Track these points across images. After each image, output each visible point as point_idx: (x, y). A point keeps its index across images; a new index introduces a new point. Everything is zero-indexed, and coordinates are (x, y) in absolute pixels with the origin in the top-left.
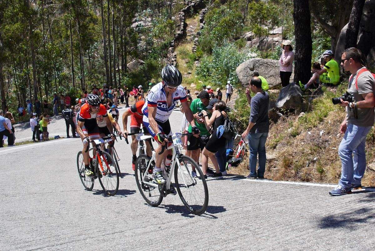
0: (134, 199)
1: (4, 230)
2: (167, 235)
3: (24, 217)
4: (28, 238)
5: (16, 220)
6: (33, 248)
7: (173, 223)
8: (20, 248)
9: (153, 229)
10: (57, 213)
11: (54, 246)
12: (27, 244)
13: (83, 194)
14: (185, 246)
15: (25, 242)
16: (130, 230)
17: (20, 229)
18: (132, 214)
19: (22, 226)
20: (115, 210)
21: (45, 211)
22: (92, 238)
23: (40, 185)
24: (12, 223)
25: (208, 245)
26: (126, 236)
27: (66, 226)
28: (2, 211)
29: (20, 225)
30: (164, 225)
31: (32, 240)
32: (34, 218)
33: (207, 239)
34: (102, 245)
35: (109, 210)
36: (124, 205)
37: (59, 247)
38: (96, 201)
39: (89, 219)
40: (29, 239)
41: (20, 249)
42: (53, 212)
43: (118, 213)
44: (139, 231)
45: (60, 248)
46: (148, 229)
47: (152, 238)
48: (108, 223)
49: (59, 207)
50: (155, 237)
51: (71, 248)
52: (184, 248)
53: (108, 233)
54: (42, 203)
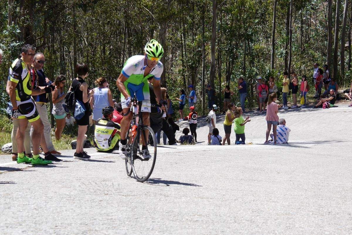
1: (165, 229)
3: (195, 220)
10: (248, 221)
19: (192, 228)
23: (218, 191)
28: (161, 210)
29: (189, 226)
38: (312, 214)
39: (302, 231)
49: (251, 215)
54: (223, 208)
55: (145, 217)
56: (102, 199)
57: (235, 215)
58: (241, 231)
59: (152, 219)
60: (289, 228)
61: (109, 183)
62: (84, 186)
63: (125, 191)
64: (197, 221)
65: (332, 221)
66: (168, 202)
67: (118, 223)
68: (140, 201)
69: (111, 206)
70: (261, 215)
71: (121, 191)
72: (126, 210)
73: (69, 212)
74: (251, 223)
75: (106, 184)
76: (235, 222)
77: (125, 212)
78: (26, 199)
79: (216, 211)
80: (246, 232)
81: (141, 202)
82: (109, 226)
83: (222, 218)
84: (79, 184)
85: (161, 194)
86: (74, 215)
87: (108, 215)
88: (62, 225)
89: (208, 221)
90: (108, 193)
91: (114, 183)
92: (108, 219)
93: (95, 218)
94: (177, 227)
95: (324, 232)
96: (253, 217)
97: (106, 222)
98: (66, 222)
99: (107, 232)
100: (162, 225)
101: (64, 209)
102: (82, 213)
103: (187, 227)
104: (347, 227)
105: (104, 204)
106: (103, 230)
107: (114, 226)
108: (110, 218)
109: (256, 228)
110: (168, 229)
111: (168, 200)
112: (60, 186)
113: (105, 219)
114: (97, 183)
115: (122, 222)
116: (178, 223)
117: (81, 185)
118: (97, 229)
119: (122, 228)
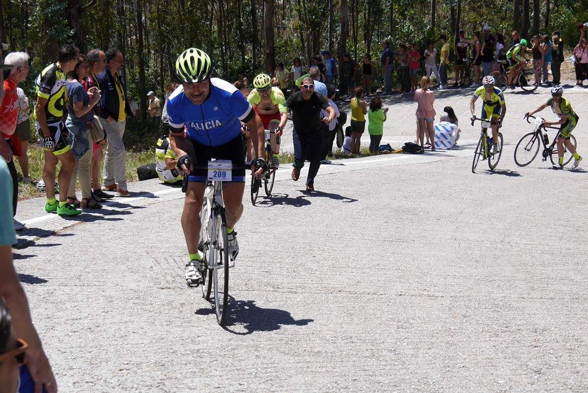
0: (577, 340)
1: (274, 374)
3: (316, 350)
5: (299, 355)
10: (391, 351)
13: (450, 309)
17: (309, 378)
19: (312, 371)
20: (530, 364)
21: (364, 342)
23: (350, 270)
24: (291, 361)
27: (414, 386)
29: (308, 367)
32: (338, 354)
35: (515, 361)
36: (551, 351)
39: (466, 378)
42: (381, 345)
43: (538, 372)
49: (396, 336)
54: (356, 320)
55: (245, 344)
56: (184, 302)
57: (373, 337)
59: (256, 350)
62: (157, 269)
64: (319, 352)
67: (208, 360)
73: (137, 336)
74: (396, 358)
76: (373, 355)
78: (76, 304)
79: (345, 327)
80: (387, 381)
82: (195, 370)
83: (354, 345)
84: (150, 263)
87: (193, 343)
88: (129, 366)
89: (335, 352)
92: (193, 352)
93: (175, 348)
94: (290, 368)
97: (190, 358)
98: (135, 360)
102: (156, 337)
103: (305, 369)
106: (187, 378)
107: (202, 367)
108: (197, 347)
110: (279, 375)
112: (123, 267)
113: (188, 352)
114: (177, 259)
115: (214, 359)
117: (153, 264)
118: (179, 376)
119: (214, 373)
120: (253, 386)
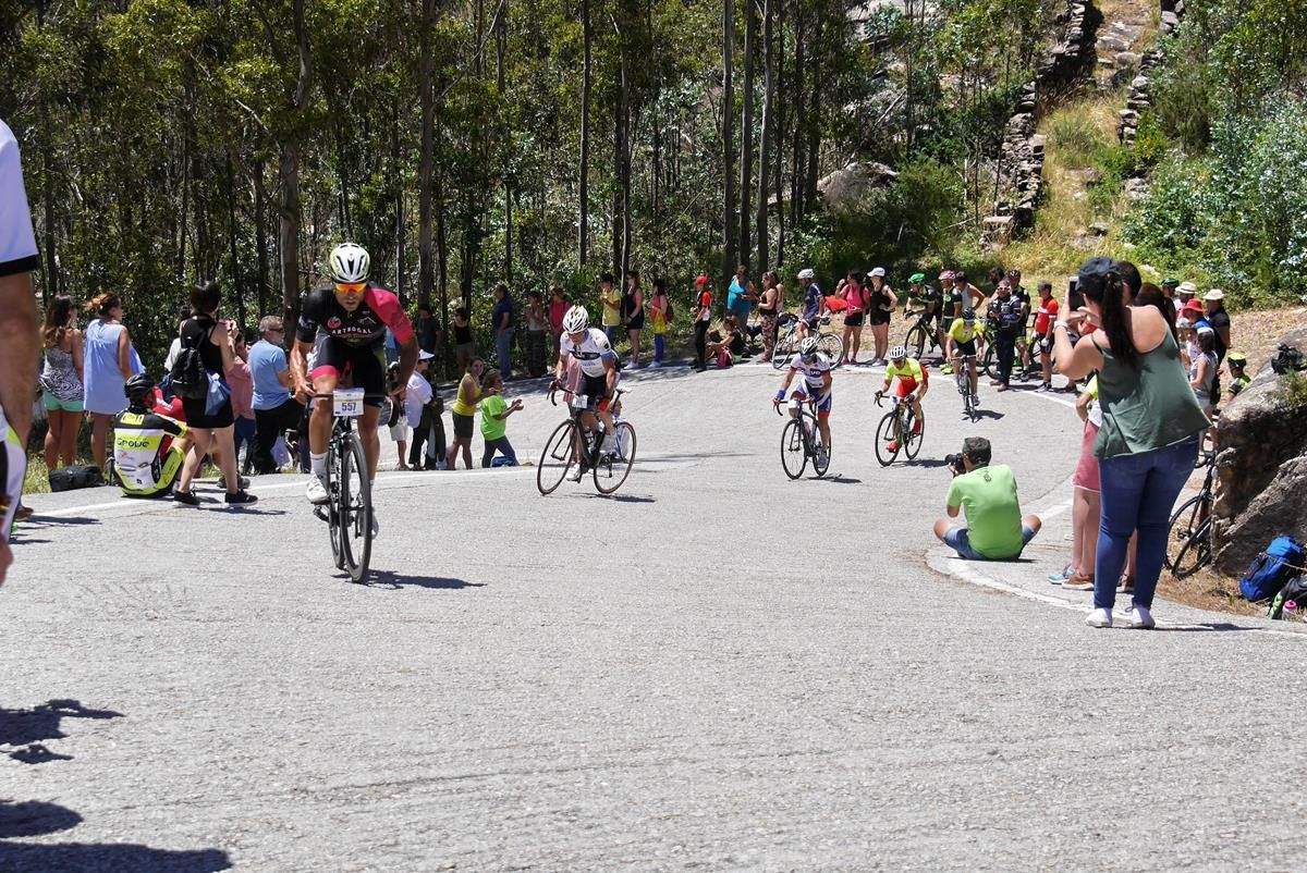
2: (1034, 778)
4: (421, 743)
6: (444, 774)
7: (1054, 741)
8: (386, 768)
9: (962, 756)
10: (531, 683)
11: (528, 773)
12: (416, 761)
14: (1121, 817)
15: (408, 753)
16: (859, 748)
18: (859, 705)
19: (387, 708)
22: (694, 762)
25: (1232, 820)
26: (842, 767)
27: (576, 718)
28: (303, 660)
29: (379, 703)
30: (1012, 747)
31: (436, 748)
33: (1224, 801)
34: (739, 786)
36: (821, 676)
37: (550, 779)
38: (694, 659)
39: (670, 707)
40: (425, 746)
41: (390, 772)
44: (897, 756)
45: (556, 782)
46: (940, 751)
47: (962, 781)
48: (759, 724)
50: (975, 779)
51: (604, 784)
52: (1120, 823)
53: (760, 751)
54: (464, 649)
55: (259, 679)
56: (142, 634)
57: (498, 668)
58: (513, 712)
59: (280, 686)
60: (636, 699)
61: (158, 587)
62: (89, 598)
63: (202, 608)
64: (398, 687)
65: (744, 678)
66: (318, 634)
67: (190, 699)
68: (245, 635)
69: (169, 652)
70: (564, 664)
71: (192, 606)
72: (209, 663)
73: (54, 673)
74: (540, 689)
75: (149, 589)
76: (498, 686)
77: (206, 668)
79: (446, 658)
80: (527, 715)
81: (247, 638)
82: (166, 711)
83: (462, 676)
84: (77, 590)
85: (299, 614)
86: (71, 680)
87: (160, 680)
89: (428, 686)
90: (156, 615)
91: (172, 587)
92: (161, 691)
93: (129, 686)
94: (346, 705)
95: (725, 707)
96: (544, 673)
97: (157, 698)
99: (161, 726)
100: (308, 703)
101: (41, 664)
103: (374, 705)
104: (784, 691)
105: (149, 646)
107: (179, 708)
108: (167, 686)
109: (551, 703)
110: (325, 713)
111: (320, 630)
112: (25, 597)
113: (153, 691)
114: (126, 586)
115: (201, 698)
116: (348, 696)
117: (81, 594)
119: (201, 714)
120: (278, 727)
